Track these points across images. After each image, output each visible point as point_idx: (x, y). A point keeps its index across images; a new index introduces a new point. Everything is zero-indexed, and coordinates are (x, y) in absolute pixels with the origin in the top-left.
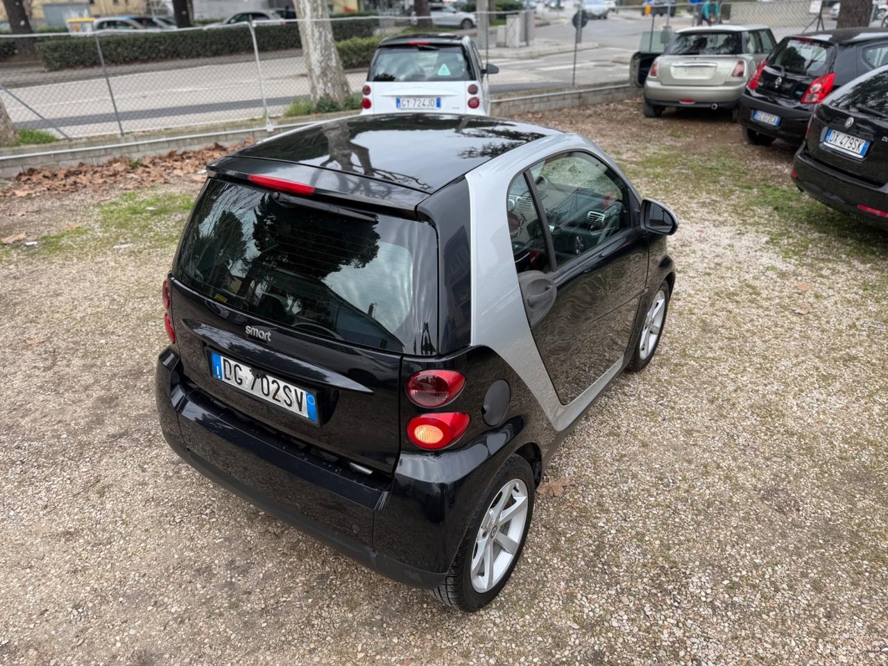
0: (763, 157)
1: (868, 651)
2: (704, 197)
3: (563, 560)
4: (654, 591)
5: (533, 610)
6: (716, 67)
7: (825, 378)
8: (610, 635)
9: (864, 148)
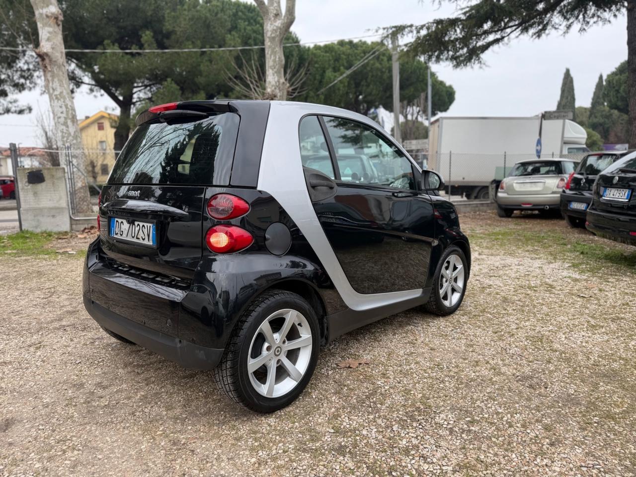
0: (579, 233)
1: (581, 466)
2: (530, 248)
3: (340, 398)
4: (405, 418)
5: (303, 421)
6: (545, 182)
7: (593, 326)
8: (358, 438)
9: (628, 195)
